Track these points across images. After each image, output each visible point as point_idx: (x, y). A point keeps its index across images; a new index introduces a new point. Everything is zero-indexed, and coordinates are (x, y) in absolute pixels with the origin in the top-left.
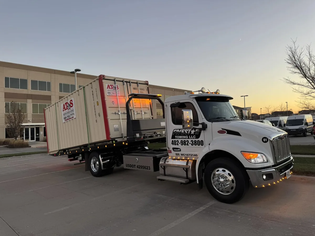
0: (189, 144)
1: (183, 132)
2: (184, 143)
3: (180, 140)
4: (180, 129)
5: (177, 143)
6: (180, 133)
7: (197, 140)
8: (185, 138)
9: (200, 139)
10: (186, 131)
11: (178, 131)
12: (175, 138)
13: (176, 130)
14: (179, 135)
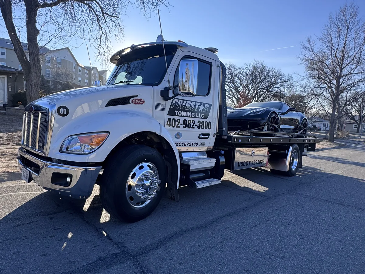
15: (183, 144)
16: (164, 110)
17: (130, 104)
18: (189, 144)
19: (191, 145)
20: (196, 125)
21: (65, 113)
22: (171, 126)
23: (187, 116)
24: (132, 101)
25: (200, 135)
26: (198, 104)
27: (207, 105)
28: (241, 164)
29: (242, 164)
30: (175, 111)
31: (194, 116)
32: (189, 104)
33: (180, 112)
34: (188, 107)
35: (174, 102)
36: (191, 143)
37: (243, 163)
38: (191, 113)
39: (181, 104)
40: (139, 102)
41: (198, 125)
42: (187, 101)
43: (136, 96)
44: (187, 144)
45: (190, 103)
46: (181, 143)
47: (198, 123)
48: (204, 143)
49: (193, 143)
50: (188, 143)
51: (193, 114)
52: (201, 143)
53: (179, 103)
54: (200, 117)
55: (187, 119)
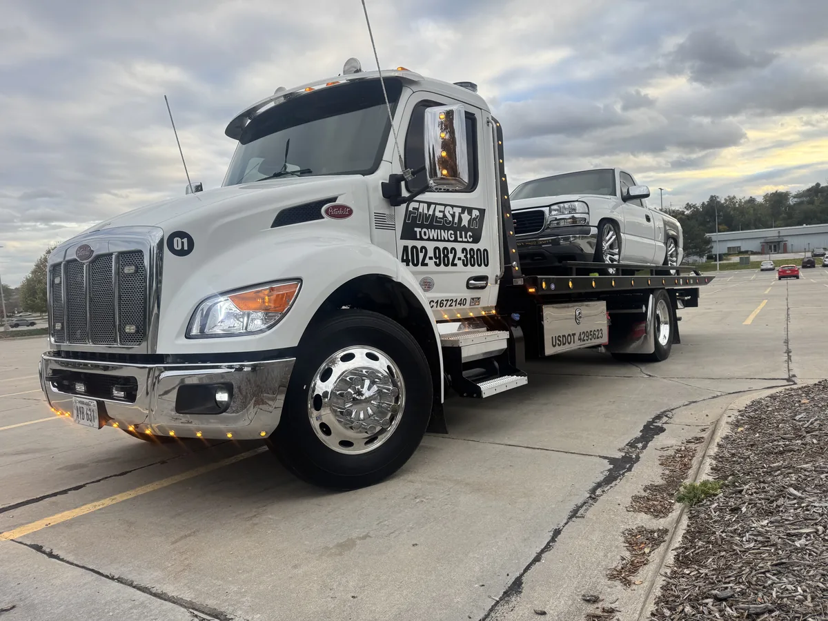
15: (437, 302)
16: (393, 227)
17: (323, 218)
18: (449, 303)
19: (454, 304)
20: (459, 259)
21: (186, 248)
22: (410, 263)
23: (439, 238)
24: (327, 211)
25: (469, 279)
26: (458, 211)
27: (475, 213)
28: (557, 341)
29: (559, 341)
30: (416, 229)
31: (453, 239)
32: (440, 211)
33: (424, 230)
34: (440, 218)
35: (410, 209)
36: (452, 300)
37: (561, 339)
38: (446, 231)
39: (426, 211)
40: (340, 212)
41: (463, 258)
42: (436, 204)
43: (334, 199)
44: (445, 303)
45: (442, 208)
46: (433, 302)
47: (463, 252)
48: (479, 298)
49: (456, 301)
50: (447, 300)
51: (451, 234)
52: (473, 299)
53: (421, 210)
54: (466, 240)
55: (441, 245)
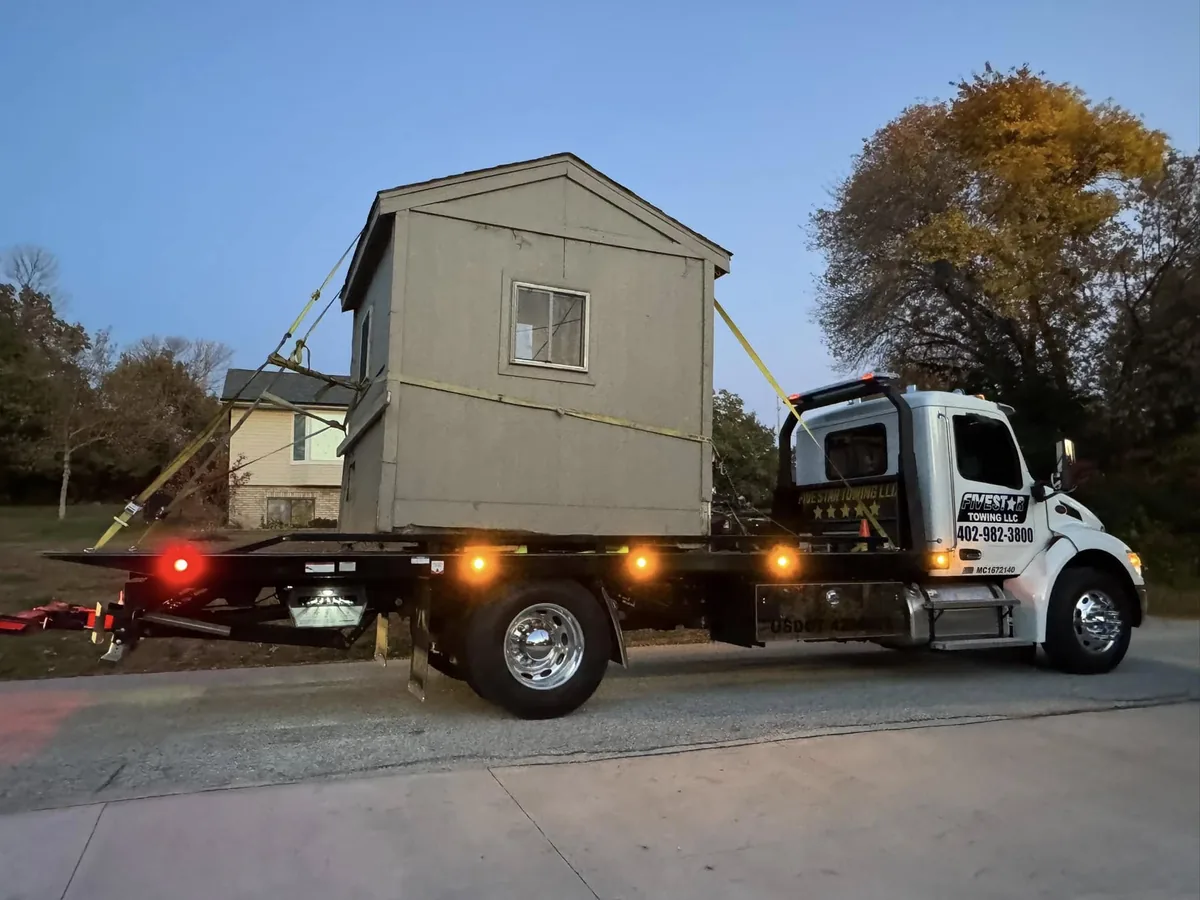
0: (1003, 537)
1: (989, 502)
2: (991, 535)
3: (981, 526)
4: (980, 495)
5: (973, 533)
6: (982, 508)
7: (1020, 526)
8: (992, 521)
9: (1026, 525)
10: (995, 501)
11: (975, 498)
12: (968, 520)
13: (969, 496)
14: (978, 512)
